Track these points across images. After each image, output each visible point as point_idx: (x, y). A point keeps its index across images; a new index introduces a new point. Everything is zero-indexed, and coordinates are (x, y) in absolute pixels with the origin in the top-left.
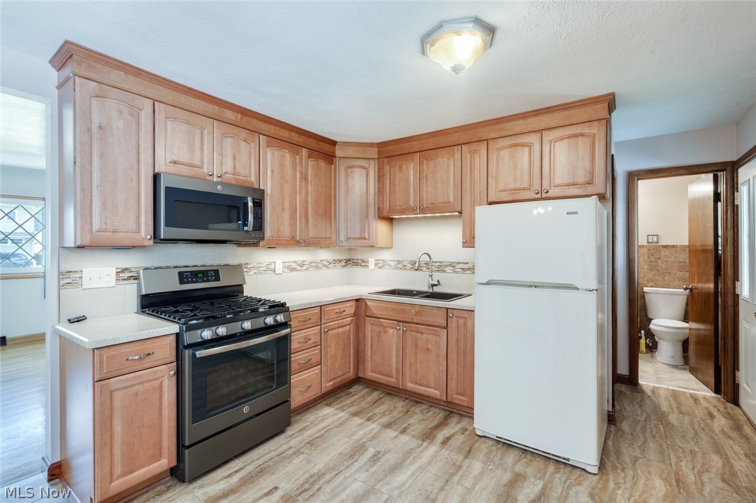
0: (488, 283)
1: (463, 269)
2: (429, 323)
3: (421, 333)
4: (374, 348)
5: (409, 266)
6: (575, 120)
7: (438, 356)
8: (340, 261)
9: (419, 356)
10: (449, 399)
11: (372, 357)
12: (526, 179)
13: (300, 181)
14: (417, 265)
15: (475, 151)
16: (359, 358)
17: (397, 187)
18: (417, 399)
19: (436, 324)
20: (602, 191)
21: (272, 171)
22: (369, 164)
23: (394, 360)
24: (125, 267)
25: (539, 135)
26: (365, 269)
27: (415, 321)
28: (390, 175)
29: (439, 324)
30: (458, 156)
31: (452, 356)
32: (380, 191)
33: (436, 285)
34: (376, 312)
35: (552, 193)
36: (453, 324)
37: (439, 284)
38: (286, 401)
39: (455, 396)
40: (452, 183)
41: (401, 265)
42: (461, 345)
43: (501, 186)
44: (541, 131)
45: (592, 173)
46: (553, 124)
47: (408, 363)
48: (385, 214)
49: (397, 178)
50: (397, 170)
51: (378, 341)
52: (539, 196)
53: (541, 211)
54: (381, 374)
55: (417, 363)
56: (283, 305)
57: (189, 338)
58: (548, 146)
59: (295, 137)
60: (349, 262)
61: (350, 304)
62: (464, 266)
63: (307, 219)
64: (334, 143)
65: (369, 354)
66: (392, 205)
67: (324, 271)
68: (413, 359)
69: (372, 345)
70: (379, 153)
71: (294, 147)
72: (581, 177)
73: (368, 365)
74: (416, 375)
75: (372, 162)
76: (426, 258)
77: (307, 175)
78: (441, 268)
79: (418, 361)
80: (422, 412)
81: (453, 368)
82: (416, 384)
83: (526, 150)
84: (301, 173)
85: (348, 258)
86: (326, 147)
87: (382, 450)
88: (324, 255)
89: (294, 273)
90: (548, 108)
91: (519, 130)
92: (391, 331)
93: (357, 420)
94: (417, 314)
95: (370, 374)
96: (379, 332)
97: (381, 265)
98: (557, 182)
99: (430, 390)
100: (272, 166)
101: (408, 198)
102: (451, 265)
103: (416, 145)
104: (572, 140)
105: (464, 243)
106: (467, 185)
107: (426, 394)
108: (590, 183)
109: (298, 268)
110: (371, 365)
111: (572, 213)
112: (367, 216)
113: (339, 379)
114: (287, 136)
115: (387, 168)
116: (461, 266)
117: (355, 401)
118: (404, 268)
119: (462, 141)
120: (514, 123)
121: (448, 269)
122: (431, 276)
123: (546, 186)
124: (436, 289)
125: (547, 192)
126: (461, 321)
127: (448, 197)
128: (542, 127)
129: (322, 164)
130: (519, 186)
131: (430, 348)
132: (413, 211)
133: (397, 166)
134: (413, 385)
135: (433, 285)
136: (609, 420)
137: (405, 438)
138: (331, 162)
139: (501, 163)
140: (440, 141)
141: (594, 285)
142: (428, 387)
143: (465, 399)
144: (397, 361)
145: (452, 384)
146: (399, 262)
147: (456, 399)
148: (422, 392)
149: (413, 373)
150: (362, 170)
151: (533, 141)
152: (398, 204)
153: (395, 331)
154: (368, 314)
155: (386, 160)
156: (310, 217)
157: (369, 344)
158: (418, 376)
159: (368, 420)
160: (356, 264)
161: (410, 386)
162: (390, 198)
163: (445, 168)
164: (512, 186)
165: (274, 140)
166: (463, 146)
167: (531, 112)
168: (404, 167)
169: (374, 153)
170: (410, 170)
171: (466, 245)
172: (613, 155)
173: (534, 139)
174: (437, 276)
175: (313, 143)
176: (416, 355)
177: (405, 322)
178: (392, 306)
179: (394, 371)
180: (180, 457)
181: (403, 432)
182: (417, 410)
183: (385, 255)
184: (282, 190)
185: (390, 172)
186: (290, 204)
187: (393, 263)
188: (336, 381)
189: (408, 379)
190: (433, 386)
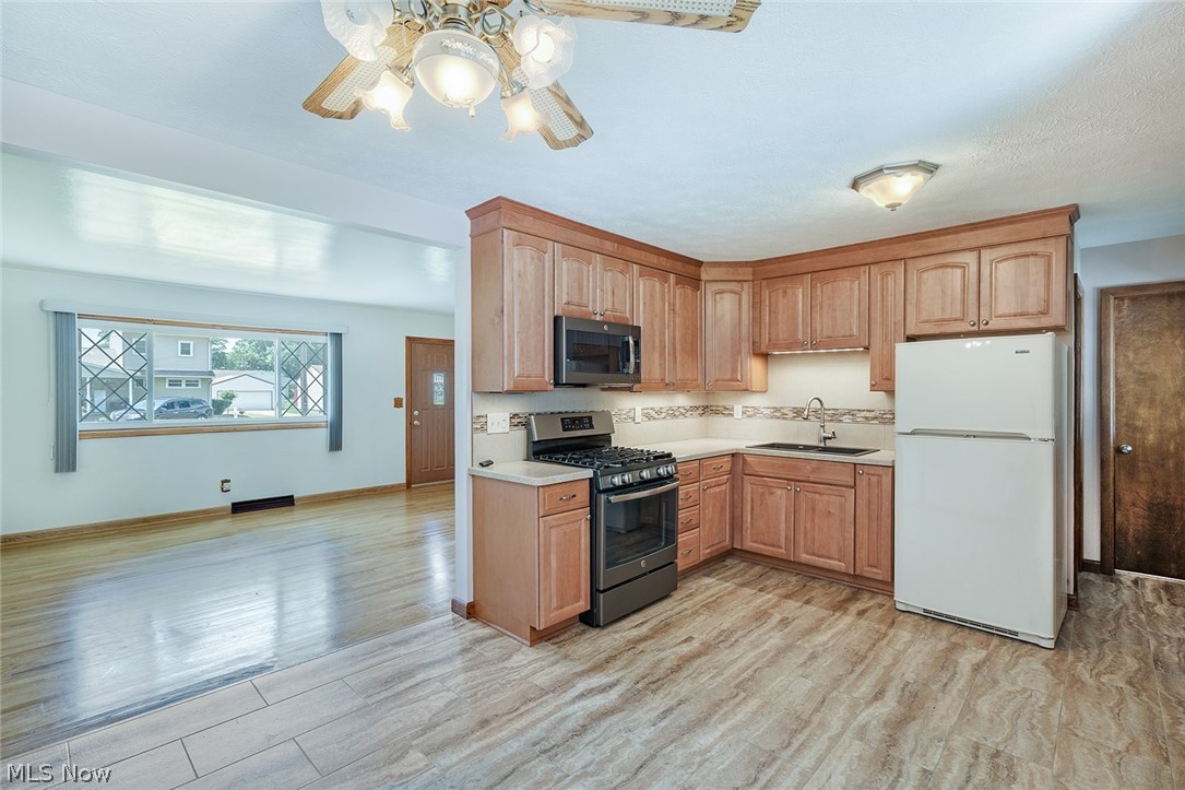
0: (913, 433)
1: (866, 418)
2: (829, 481)
3: (820, 494)
4: (755, 513)
5: (791, 415)
6: (1025, 236)
7: (842, 521)
8: (698, 408)
9: (816, 521)
10: (858, 572)
11: (752, 523)
12: (958, 308)
13: (669, 314)
14: (806, 412)
15: (888, 274)
16: (736, 524)
17: (780, 317)
18: (812, 574)
19: (840, 483)
20: (1060, 321)
21: (644, 304)
22: (742, 288)
23: (783, 526)
24: (516, 412)
25: (975, 254)
26: (730, 418)
27: (811, 479)
28: (770, 302)
29: (846, 483)
30: (864, 279)
31: (862, 521)
32: (757, 321)
33: (830, 438)
34: (760, 470)
35: (994, 325)
36: (862, 483)
37: (834, 436)
38: (672, 563)
39: (866, 569)
40: (855, 312)
41: (778, 413)
42: (874, 507)
43: (924, 316)
44: (978, 249)
45: (1047, 302)
46: (996, 240)
47: (802, 529)
48: (764, 350)
49: (780, 305)
50: (781, 295)
51: (761, 504)
52: (975, 328)
53: (979, 345)
54: (765, 544)
55: (814, 530)
56: (669, 455)
57: (603, 483)
58: (988, 267)
59: (664, 262)
60: (706, 410)
61: (726, 459)
62: (868, 414)
63: (675, 358)
64: (699, 264)
65: (749, 520)
66: (773, 337)
67: (681, 420)
68: (809, 527)
69: (752, 509)
70: (754, 274)
71: (663, 273)
72: (1033, 305)
73: (748, 534)
74: (813, 543)
75: (746, 285)
76: (816, 404)
77: (674, 305)
78: (836, 416)
79: (817, 528)
80: (823, 587)
81: (863, 535)
82: (814, 554)
83: (959, 272)
84: (669, 304)
85: (705, 404)
86: (691, 269)
87: (790, 616)
88: (682, 401)
89: (652, 422)
90: (988, 221)
91: (948, 247)
92: (779, 492)
93: (748, 591)
94: (814, 471)
95: (749, 545)
96: (763, 494)
97: (749, 413)
98: (1000, 312)
99: (832, 562)
100: (644, 299)
101: (796, 329)
102: (851, 413)
103: (806, 265)
104: (1021, 260)
105: (872, 385)
106: (877, 314)
107: (827, 566)
108: (1044, 313)
109: (657, 416)
110: (751, 533)
111: (1022, 352)
112: (739, 353)
113: (715, 547)
114: (655, 261)
115: (766, 293)
116: (863, 414)
117: (735, 574)
118: (784, 417)
119: (869, 260)
120: (942, 238)
121: (846, 418)
122: (823, 427)
123: (985, 315)
124: (829, 444)
125: (987, 323)
126: (874, 479)
127: (851, 329)
128: (980, 243)
129: (689, 291)
130: (947, 316)
131: (832, 511)
132: (802, 346)
133: (781, 291)
134: (810, 557)
135: (825, 438)
136: (1069, 605)
137: (811, 609)
138: (697, 288)
139: (924, 288)
140: (840, 260)
141: (1050, 434)
142: (829, 558)
143: (879, 571)
144: (787, 528)
145: (862, 554)
146: (776, 409)
147: (867, 571)
148: (822, 565)
149: (809, 542)
150: (733, 295)
151: (967, 261)
152: (781, 337)
153: (784, 492)
154: (746, 472)
155: (764, 283)
156: (678, 355)
157: (749, 508)
158: (817, 545)
159: (761, 590)
160: (717, 412)
161: (805, 557)
162: (770, 330)
163: (848, 293)
164: (938, 315)
165: (648, 269)
166: (872, 267)
167: (966, 225)
168: (790, 292)
169: (747, 273)
170: (800, 294)
171: (876, 388)
172: (1076, 275)
173: (969, 258)
174: (830, 428)
175: (679, 266)
176: (813, 520)
177: (795, 480)
178: (780, 462)
179: (783, 540)
180: (593, 601)
181: (808, 602)
182: (816, 585)
183: (755, 401)
184: (652, 325)
185: (770, 297)
186: (660, 341)
187: (766, 411)
188: (713, 549)
189: (802, 549)
190: (836, 557)
